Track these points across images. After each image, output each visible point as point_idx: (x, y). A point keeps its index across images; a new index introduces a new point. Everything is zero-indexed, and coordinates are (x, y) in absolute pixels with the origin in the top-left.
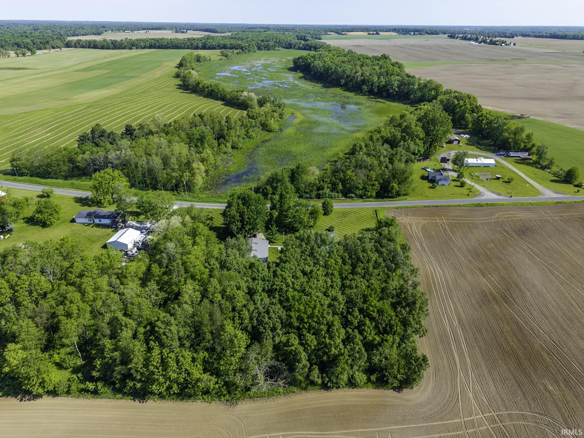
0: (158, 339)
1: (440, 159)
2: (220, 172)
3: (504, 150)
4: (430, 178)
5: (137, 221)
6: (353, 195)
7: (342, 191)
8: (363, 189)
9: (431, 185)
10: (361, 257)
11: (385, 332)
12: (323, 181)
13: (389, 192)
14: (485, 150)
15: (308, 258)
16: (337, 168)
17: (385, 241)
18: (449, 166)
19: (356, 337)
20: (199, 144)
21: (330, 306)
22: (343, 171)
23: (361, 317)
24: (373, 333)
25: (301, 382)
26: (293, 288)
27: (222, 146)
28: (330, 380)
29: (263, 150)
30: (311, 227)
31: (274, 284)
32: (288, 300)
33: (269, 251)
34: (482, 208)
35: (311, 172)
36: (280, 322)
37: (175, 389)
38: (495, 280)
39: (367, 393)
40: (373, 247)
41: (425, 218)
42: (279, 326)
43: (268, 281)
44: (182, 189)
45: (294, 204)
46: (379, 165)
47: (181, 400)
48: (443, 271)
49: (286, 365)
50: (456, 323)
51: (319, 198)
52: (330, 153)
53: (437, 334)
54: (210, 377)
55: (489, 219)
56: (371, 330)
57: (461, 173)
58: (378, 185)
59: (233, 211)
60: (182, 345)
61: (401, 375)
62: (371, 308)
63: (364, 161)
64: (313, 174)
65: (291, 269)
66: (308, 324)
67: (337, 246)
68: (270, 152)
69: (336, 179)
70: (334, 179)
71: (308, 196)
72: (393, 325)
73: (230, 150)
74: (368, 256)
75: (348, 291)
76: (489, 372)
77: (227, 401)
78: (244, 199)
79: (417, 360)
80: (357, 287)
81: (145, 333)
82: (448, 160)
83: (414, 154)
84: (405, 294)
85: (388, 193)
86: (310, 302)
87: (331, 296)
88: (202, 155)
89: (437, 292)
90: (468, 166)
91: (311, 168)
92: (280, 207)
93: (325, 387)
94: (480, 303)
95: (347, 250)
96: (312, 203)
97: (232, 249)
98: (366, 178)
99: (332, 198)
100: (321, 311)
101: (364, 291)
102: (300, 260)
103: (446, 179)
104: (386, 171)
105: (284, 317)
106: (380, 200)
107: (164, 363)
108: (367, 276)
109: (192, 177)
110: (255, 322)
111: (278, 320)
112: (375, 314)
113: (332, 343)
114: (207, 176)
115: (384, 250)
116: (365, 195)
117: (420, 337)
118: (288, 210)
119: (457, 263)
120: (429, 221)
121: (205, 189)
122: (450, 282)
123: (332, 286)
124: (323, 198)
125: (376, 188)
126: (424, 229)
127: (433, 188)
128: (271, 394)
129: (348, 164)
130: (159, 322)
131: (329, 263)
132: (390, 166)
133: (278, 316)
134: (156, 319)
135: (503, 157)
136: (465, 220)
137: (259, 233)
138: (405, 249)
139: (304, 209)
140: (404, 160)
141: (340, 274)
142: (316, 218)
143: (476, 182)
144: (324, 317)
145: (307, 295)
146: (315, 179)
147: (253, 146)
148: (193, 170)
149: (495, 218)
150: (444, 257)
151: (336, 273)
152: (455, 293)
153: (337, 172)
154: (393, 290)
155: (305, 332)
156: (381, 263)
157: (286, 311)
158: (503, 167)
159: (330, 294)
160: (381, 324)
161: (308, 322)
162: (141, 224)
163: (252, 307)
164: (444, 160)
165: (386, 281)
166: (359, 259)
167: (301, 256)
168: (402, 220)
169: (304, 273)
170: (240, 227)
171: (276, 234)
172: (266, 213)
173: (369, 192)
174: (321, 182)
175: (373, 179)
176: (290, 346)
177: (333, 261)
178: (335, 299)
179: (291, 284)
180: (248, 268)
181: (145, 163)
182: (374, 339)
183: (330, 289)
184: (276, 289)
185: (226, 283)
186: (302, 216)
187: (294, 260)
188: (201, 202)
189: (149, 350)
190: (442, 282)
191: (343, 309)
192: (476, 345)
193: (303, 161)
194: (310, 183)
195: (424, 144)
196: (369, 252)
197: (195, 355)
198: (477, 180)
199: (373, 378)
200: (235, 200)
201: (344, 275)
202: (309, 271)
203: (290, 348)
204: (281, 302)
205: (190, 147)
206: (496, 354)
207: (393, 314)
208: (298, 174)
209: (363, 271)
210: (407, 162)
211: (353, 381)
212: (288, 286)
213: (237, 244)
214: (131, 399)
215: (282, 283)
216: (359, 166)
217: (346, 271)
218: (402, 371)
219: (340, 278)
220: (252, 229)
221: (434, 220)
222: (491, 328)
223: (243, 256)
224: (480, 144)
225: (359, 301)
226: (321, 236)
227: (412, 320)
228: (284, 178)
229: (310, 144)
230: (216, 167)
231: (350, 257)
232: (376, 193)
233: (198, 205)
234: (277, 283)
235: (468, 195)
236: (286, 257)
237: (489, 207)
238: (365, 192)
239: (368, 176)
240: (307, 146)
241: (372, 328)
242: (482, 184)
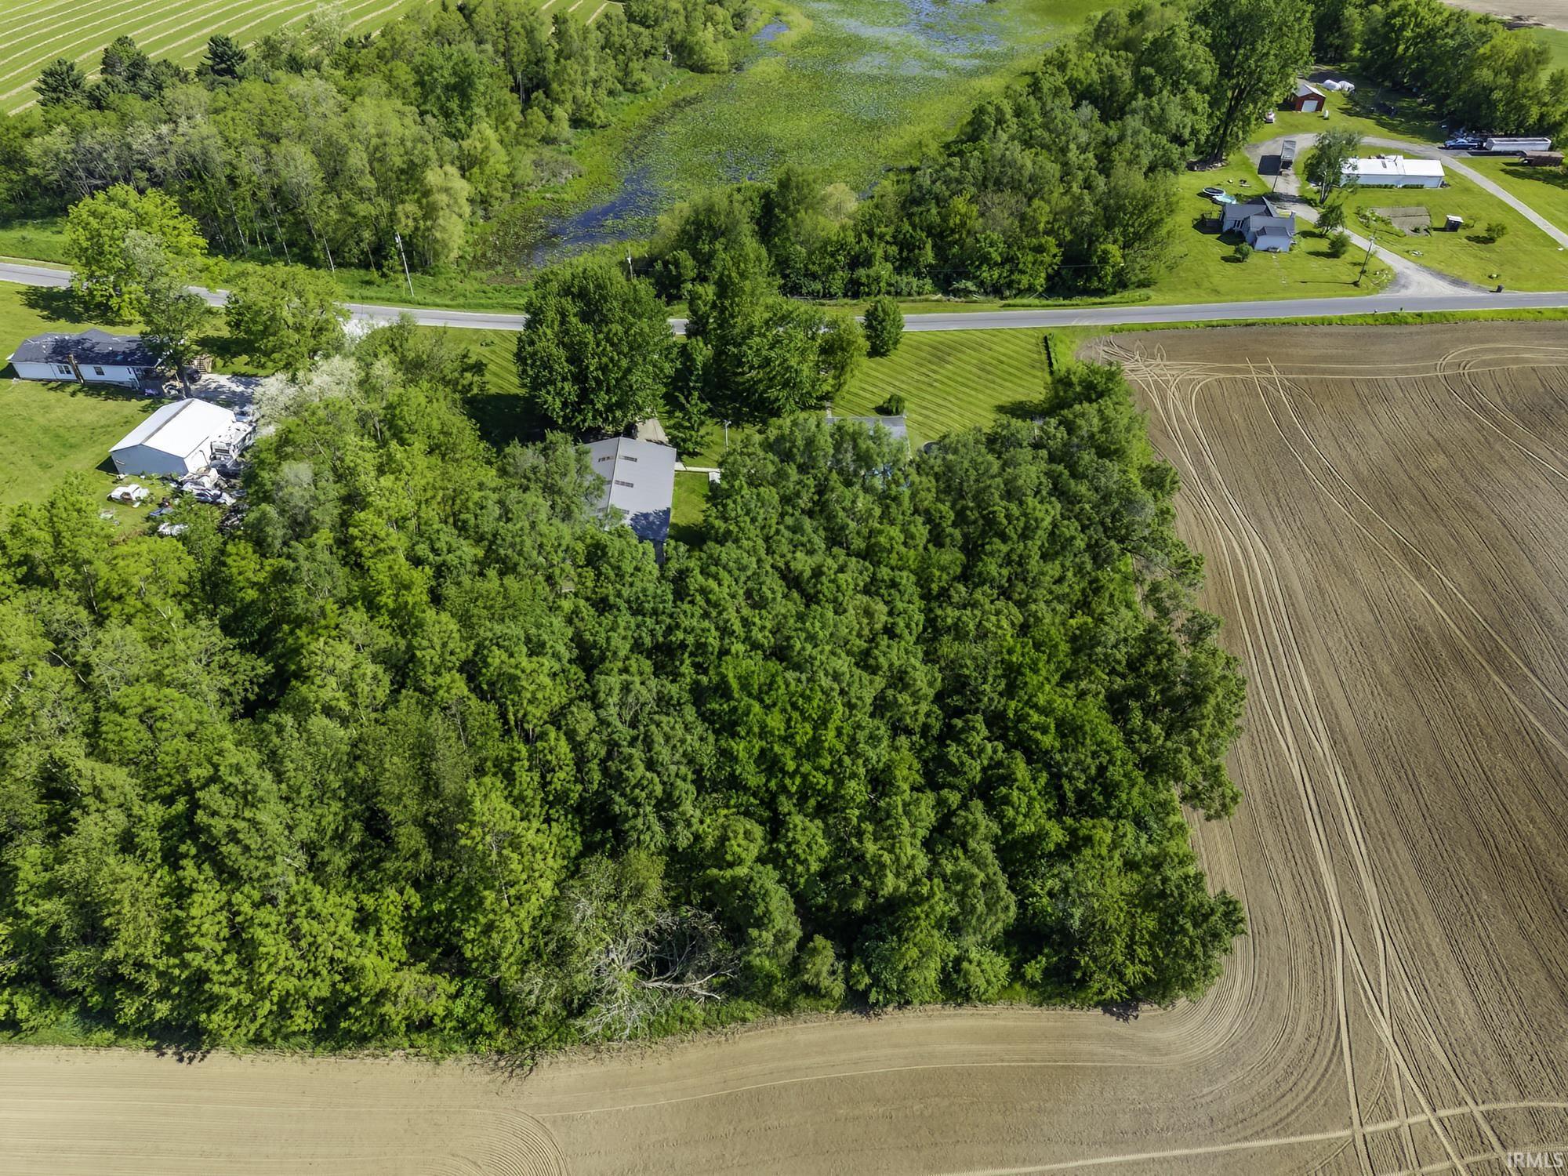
0: (209, 853)
1: (1256, 162)
2: (530, 204)
3: (1469, 131)
4: (1226, 228)
5: (235, 374)
6: (972, 288)
7: (933, 272)
8: (1003, 264)
9: (1229, 250)
10: (1001, 517)
11: (1086, 806)
12: (871, 234)
13: (1094, 272)
14: (1404, 133)
15: (807, 524)
16: (920, 187)
17: (1087, 457)
18: (1288, 184)
19: (975, 827)
20: (454, 105)
21: (881, 706)
22: (938, 200)
23: (995, 752)
24: (1038, 809)
25: (771, 979)
26: (747, 639)
27: (536, 114)
28: (876, 980)
29: (676, 129)
30: (827, 397)
31: (678, 626)
32: (722, 690)
33: (677, 484)
34: (1405, 329)
35: (832, 202)
36: (690, 776)
37: (302, 1019)
38: (1458, 587)
39: (1011, 1023)
40: (1043, 479)
41: (1210, 365)
42: (685, 789)
43: (655, 612)
44: (394, 262)
45: (767, 315)
46: (1062, 180)
47: (333, 1050)
48: (1275, 556)
49: (717, 919)
50: (1323, 747)
51: (856, 295)
52: (895, 141)
53: (1256, 790)
54: (428, 980)
55: (1426, 369)
56: (1031, 799)
57: (1333, 209)
58: (1054, 250)
59: (548, 342)
60: (316, 869)
61: (1138, 967)
62: (1035, 717)
63: (1012, 164)
64: (837, 210)
65: (743, 569)
66: (798, 780)
67: (914, 477)
68: (698, 140)
69: (914, 228)
70: (906, 227)
71: (818, 286)
72: (1118, 785)
73: (565, 129)
74: (1025, 515)
75: (948, 647)
76: (1450, 938)
77: (500, 1052)
78: (582, 295)
79: (1201, 916)
80: (982, 635)
81: (165, 826)
82: (1287, 164)
83: (1177, 139)
84: (1159, 659)
85: (1089, 279)
86: (809, 699)
87: (886, 666)
88: (465, 144)
89: (1253, 631)
90: (1355, 186)
91: (830, 189)
92: (720, 326)
93: (857, 1002)
94: (1408, 671)
95: (948, 490)
96: (830, 311)
97: (526, 489)
98: (1017, 223)
99: (898, 294)
100: (847, 729)
101: (1010, 652)
102: (778, 532)
103: (1282, 229)
104: (1087, 199)
105: (707, 754)
106: (1061, 301)
107: (239, 939)
108: (1020, 586)
109: (425, 218)
110: (597, 776)
111: (683, 769)
112: (1048, 741)
113: (887, 858)
114: (487, 218)
115: (1082, 488)
116: (1009, 285)
117: (1208, 818)
118: (744, 338)
119: (1322, 523)
120: (1222, 376)
121: (478, 262)
122: (1301, 597)
123: (890, 631)
124: (868, 294)
125: (1047, 259)
126: (1208, 404)
127: (1238, 260)
128: (659, 1028)
129: (956, 174)
130: (215, 788)
131: (882, 539)
132: (1100, 181)
133: (685, 754)
134: (205, 772)
135: (1465, 154)
136: (1343, 372)
137: (644, 419)
138: (1160, 486)
139: (801, 335)
140: (1145, 162)
141: (923, 580)
142: (841, 369)
143: (1380, 241)
144: (859, 756)
145: (798, 667)
146: (843, 228)
147: (644, 120)
148: (427, 193)
149: (1449, 366)
150: (1274, 502)
151: (907, 579)
152: (1317, 636)
153: (919, 204)
154: (1115, 646)
155: (785, 805)
156: (1073, 538)
157: (717, 732)
158: (1467, 189)
159: (882, 659)
160: (1070, 778)
161: (796, 771)
162: (247, 385)
163: (584, 719)
164: (1273, 165)
165: (1084, 605)
166: (990, 521)
167: (782, 515)
168: (1138, 372)
169: (791, 580)
170: (573, 398)
171: (702, 423)
172: (669, 349)
173: (1022, 272)
174: (864, 236)
175: (1041, 227)
176: (731, 865)
177: (895, 532)
178: (900, 679)
179: (737, 626)
180: (581, 561)
181: (258, 169)
182: (1041, 835)
183: (884, 641)
184: (683, 646)
185: (487, 629)
186: (793, 362)
187: (753, 531)
188: (463, 307)
189: (181, 894)
190: (1272, 597)
191: (928, 715)
192: (1395, 831)
193: (803, 165)
194: (827, 242)
195: (1211, 105)
196: (1031, 501)
197: (369, 901)
198: (1382, 231)
199: (1033, 970)
200: (552, 301)
201: (935, 587)
202: (808, 573)
203: (729, 873)
204: (698, 695)
205: (422, 114)
206: (1468, 867)
207: (1115, 739)
208: (785, 209)
209: (1005, 572)
210: (1152, 169)
211: (961, 984)
212: (725, 631)
213: (543, 468)
214: (148, 1049)
215: (706, 624)
216: (995, 180)
217: (943, 569)
218: (1141, 952)
219: (922, 597)
220: (620, 405)
221: (1239, 371)
222: (1448, 768)
223: (567, 515)
224: (1388, 111)
225: (990, 691)
226: (854, 440)
227: (1187, 762)
228: (736, 223)
229: (830, 111)
230: (516, 188)
231: (961, 519)
232: (1049, 278)
233: (427, 318)
234: (686, 623)
235: (1356, 284)
236: (726, 520)
237: (1426, 328)
238: (1011, 272)
239: (1023, 218)
240: (819, 119)
241: (1034, 793)
242: (1398, 247)
